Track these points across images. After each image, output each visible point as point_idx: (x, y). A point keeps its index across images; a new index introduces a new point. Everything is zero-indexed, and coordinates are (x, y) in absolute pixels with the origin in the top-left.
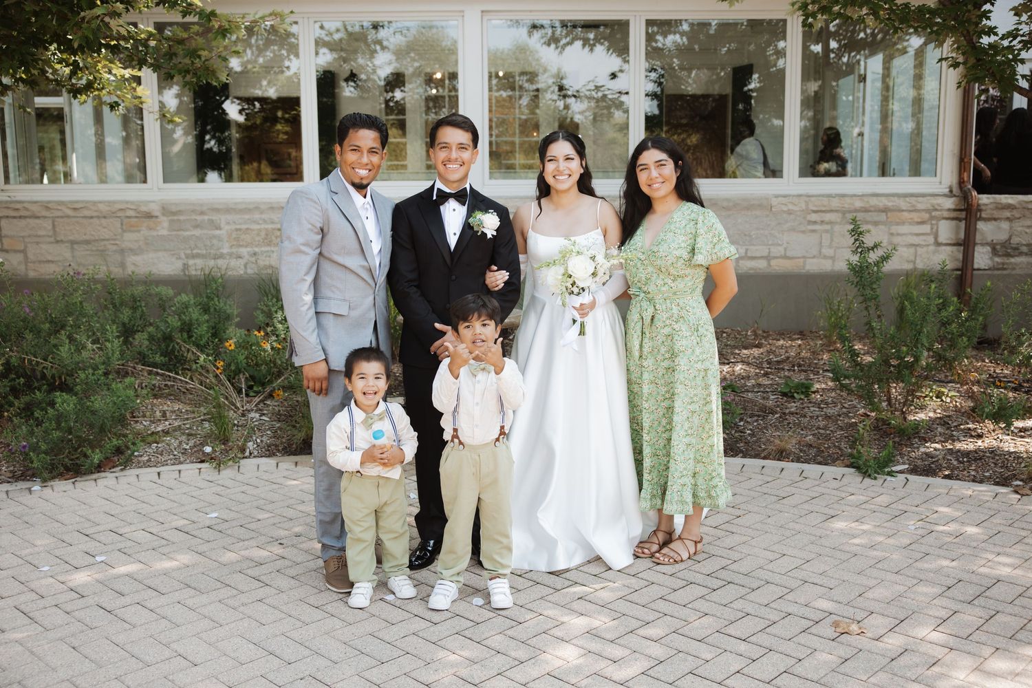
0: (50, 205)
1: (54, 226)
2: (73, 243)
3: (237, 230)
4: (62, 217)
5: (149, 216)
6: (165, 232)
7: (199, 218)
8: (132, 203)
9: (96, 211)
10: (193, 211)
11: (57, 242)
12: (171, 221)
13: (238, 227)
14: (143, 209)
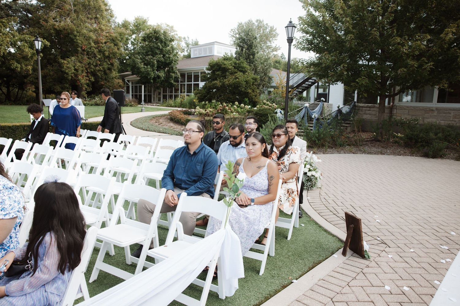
1: (409, 112)
2: (412, 115)
4: (411, 110)
5: (432, 110)
6: (436, 114)
7: (446, 111)
8: (428, 107)
9: (419, 109)
10: (445, 110)
11: (409, 115)
12: (438, 112)
13: (456, 114)
14: (431, 109)
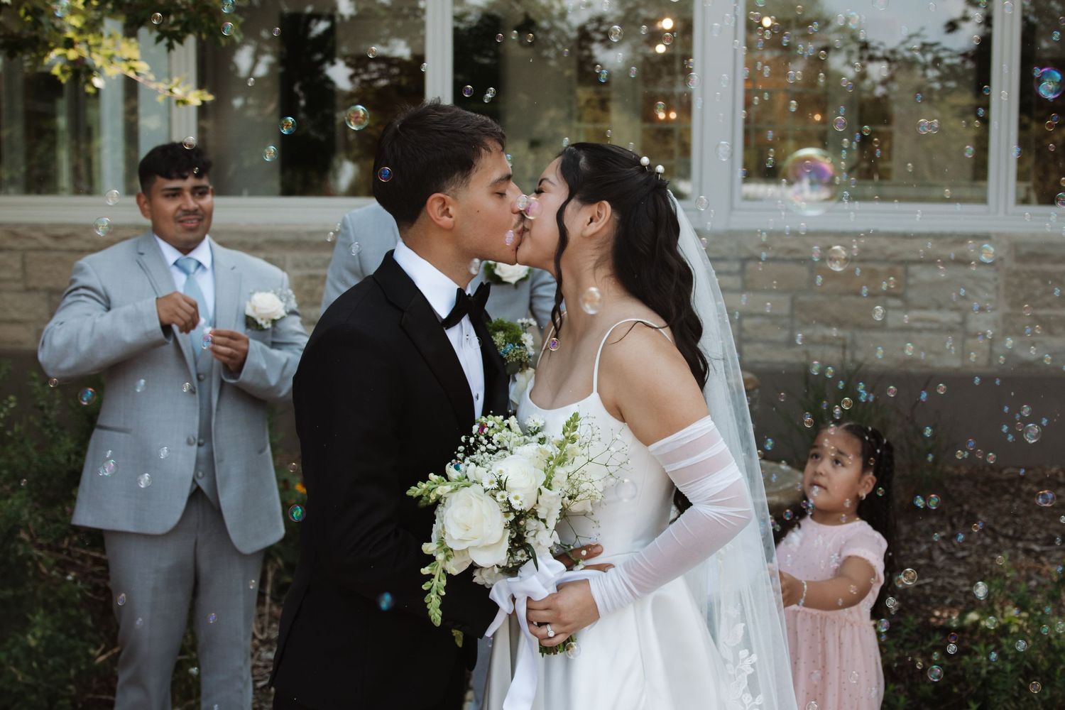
0: (19, 230)
2: (52, 292)
3: (312, 277)
4: (36, 250)
9: (88, 241)
13: (313, 272)
